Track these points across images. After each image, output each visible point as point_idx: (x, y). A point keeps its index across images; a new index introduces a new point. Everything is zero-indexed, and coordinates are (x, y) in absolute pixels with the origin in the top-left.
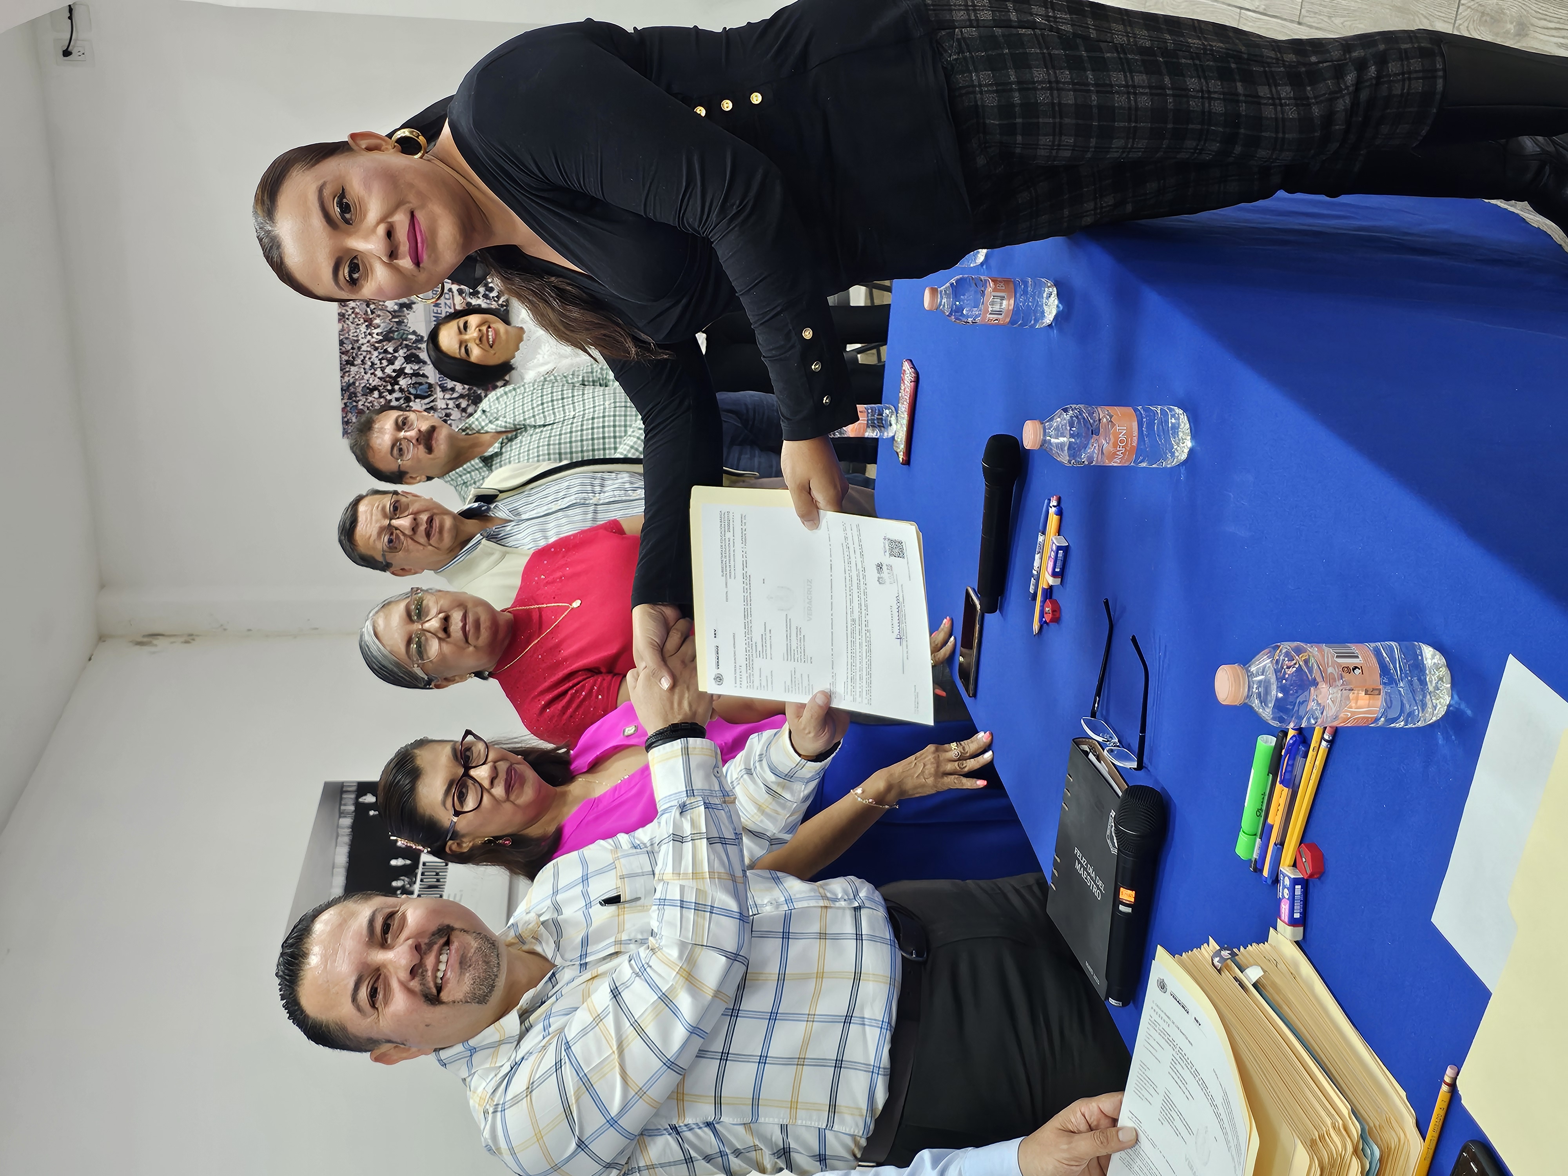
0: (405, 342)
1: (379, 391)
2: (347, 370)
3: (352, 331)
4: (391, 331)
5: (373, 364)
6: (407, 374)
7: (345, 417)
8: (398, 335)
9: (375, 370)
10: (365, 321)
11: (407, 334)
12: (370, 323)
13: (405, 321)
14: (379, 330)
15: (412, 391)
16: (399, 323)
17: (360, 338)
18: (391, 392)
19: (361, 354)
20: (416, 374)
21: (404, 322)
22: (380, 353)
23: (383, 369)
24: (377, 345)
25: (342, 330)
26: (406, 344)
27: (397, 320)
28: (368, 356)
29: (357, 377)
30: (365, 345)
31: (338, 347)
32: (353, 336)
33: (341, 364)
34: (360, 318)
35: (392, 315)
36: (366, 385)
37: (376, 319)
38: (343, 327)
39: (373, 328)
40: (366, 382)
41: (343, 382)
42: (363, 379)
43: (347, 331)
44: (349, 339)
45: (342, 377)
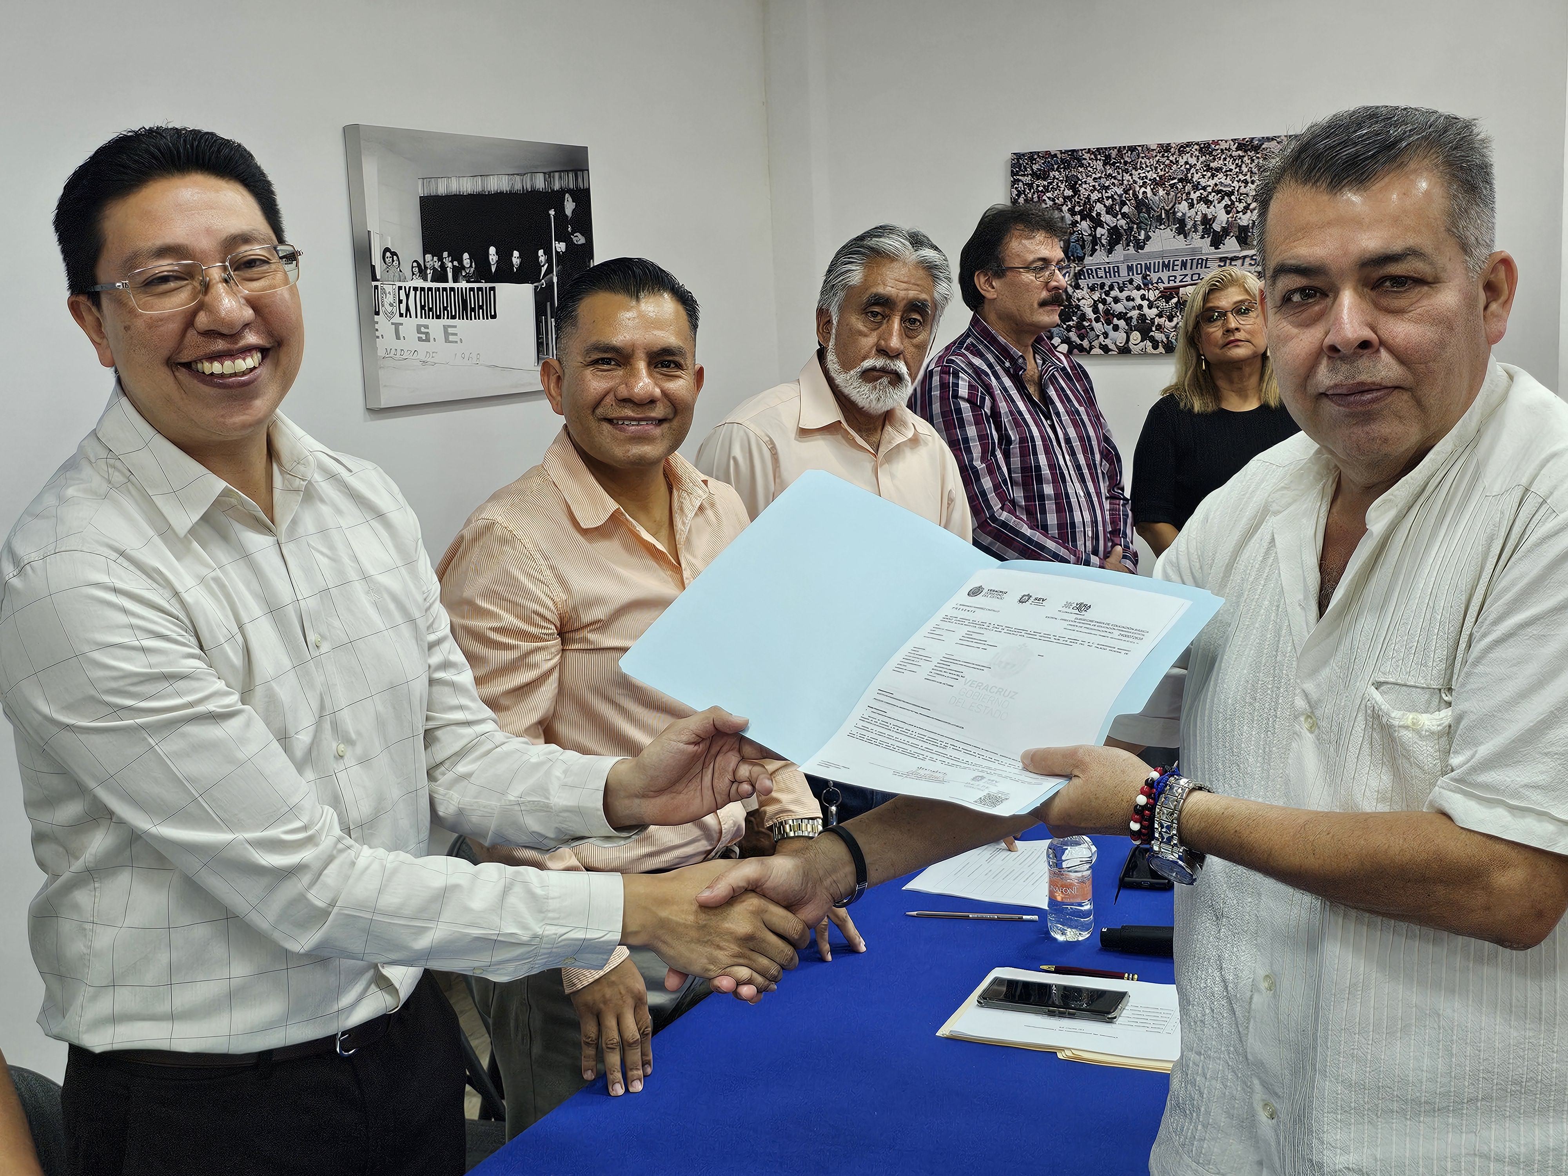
0: (1135, 226)
1: (1073, 196)
2: (1099, 157)
3: (1148, 161)
4: (1149, 209)
5: (1107, 188)
6: (1095, 231)
7: (1039, 156)
8: (1144, 217)
9: (1098, 191)
10: (1160, 177)
11: (1143, 229)
12: (1157, 183)
13: (1163, 227)
14: (1149, 194)
15: (1074, 237)
16: (1160, 220)
17: (1139, 171)
18: (1072, 211)
19: (1119, 174)
20: (1095, 241)
21: (1161, 225)
22: (1120, 196)
23: (1099, 200)
24: (1131, 191)
25: (1149, 150)
26: (1133, 228)
27: (1163, 216)
28: (1116, 182)
29: (1089, 169)
30: (1130, 177)
31: (1127, 145)
32: (1141, 162)
33: (1106, 149)
34: (1165, 171)
35: (1170, 209)
36: (1081, 180)
37: (1164, 190)
38: (1153, 150)
39: (1152, 186)
40: (1083, 180)
41: (1083, 152)
42: (1087, 176)
43: (1148, 155)
44: (1138, 158)
45: (1089, 151)
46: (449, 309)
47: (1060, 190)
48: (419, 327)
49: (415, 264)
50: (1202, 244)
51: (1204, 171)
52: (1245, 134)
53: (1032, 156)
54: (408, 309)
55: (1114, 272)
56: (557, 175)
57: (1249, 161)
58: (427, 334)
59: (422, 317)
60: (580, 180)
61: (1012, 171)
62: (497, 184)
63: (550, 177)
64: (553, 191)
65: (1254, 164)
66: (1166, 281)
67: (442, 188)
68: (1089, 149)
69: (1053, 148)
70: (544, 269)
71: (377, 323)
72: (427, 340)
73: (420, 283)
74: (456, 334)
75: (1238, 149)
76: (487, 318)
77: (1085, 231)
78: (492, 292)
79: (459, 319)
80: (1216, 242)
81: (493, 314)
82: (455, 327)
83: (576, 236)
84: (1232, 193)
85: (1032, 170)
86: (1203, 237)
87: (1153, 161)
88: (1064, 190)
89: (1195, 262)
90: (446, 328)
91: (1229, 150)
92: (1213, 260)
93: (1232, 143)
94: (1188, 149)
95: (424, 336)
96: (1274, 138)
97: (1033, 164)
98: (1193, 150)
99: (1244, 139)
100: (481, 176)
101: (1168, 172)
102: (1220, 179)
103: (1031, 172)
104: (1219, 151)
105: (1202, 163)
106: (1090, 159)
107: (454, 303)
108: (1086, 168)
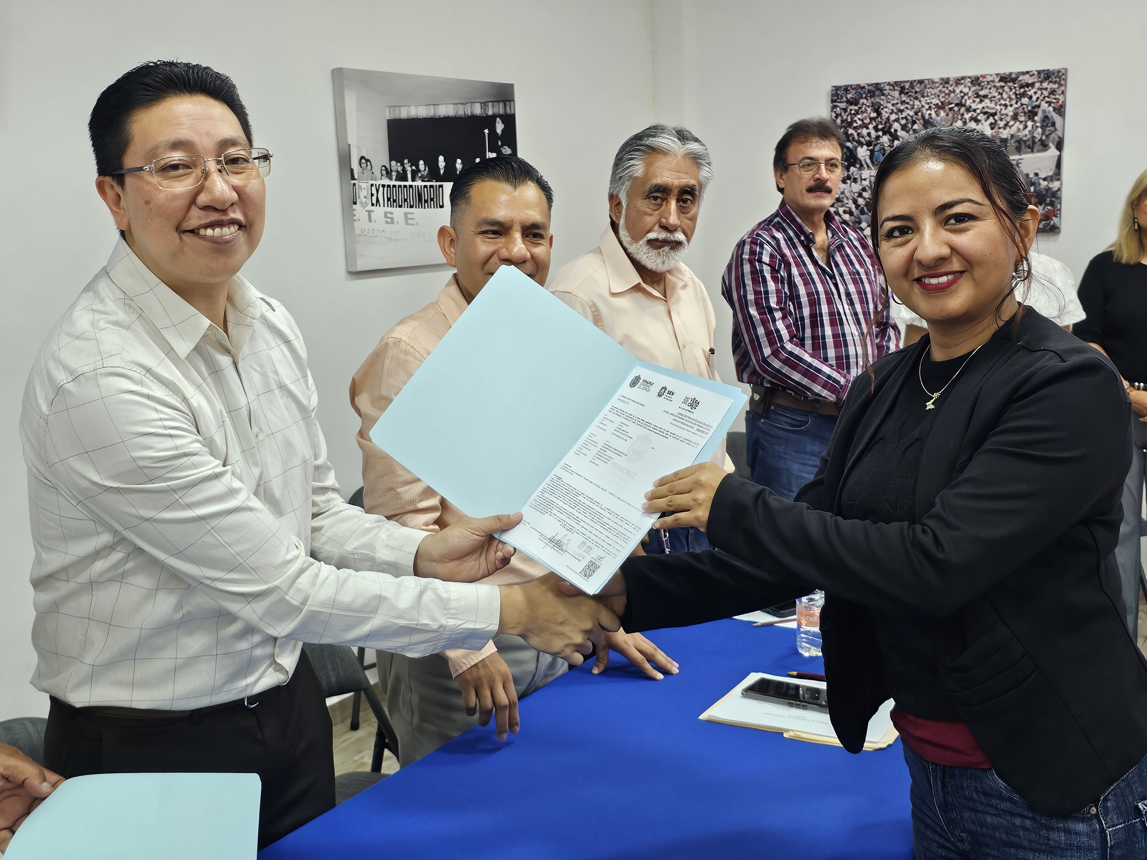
1: (877, 117)
2: (896, 88)
3: (932, 91)
5: (902, 111)
7: (852, 88)
9: (896, 113)
10: (942, 102)
12: (940, 107)
14: (934, 115)
17: (926, 98)
18: (876, 129)
19: (911, 100)
22: (912, 117)
23: (897, 120)
24: (920, 114)
25: (933, 82)
28: (909, 106)
29: (889, 97)
30: (919, 103)
31: (917, 78)
32: (928, 92)
33: (901, 82)
34: (945, 98)
36: (882, 105)
37: (944, 112)
38: (937, 82)
39: (936, 110)
40: (885, 105)
41: (885, 84)
42: (888, 102)
43: (933, 86)
44: (925, 89)
45: (889, 84)
47: (867, 113)
49: (383, 168)
51: (975, 97)
52: (1005, 70)
53: (847, 88)
54: (378, 201)
56: (490, 104)
57: (1008, 90)
58: (392, 218)
59: (388, 207)
60: (508, 108)
61: (832, 99)
62: (446, 110)
63: (485, 105)
64: (487, 116)
65: (1011, 93)
67: (404, 113)
68: (889, 82)
69: (862, 83)
71: (355, 210)
72: (392, 222)
73: (386, 182)
74: (413, 219)
75: (1000, 81)
76: (437, 207)
77: (886, 143)
79: (416, 207)
81: (441, 204)
82: (412, 213)
83: (505, 148)
84: (995, 114)
85: (847, 98)
87: (936, 91)
88: (870, 113)
90: (406, 214)
91: (993, 81)
93: (996, 76)
94: (962, 81)
95: (389, 220)
96: (1027, 72)
97: (847, 93)
98: (967, 82)
99: (1005, 74)
100: (433, 105)
101: (947, 99)
102: (986, 103)
103: (846, 100)
104: (986, 83)
105: (973, 92)
106: (890, 90)
107: (412, 196)
108: (887, 96)
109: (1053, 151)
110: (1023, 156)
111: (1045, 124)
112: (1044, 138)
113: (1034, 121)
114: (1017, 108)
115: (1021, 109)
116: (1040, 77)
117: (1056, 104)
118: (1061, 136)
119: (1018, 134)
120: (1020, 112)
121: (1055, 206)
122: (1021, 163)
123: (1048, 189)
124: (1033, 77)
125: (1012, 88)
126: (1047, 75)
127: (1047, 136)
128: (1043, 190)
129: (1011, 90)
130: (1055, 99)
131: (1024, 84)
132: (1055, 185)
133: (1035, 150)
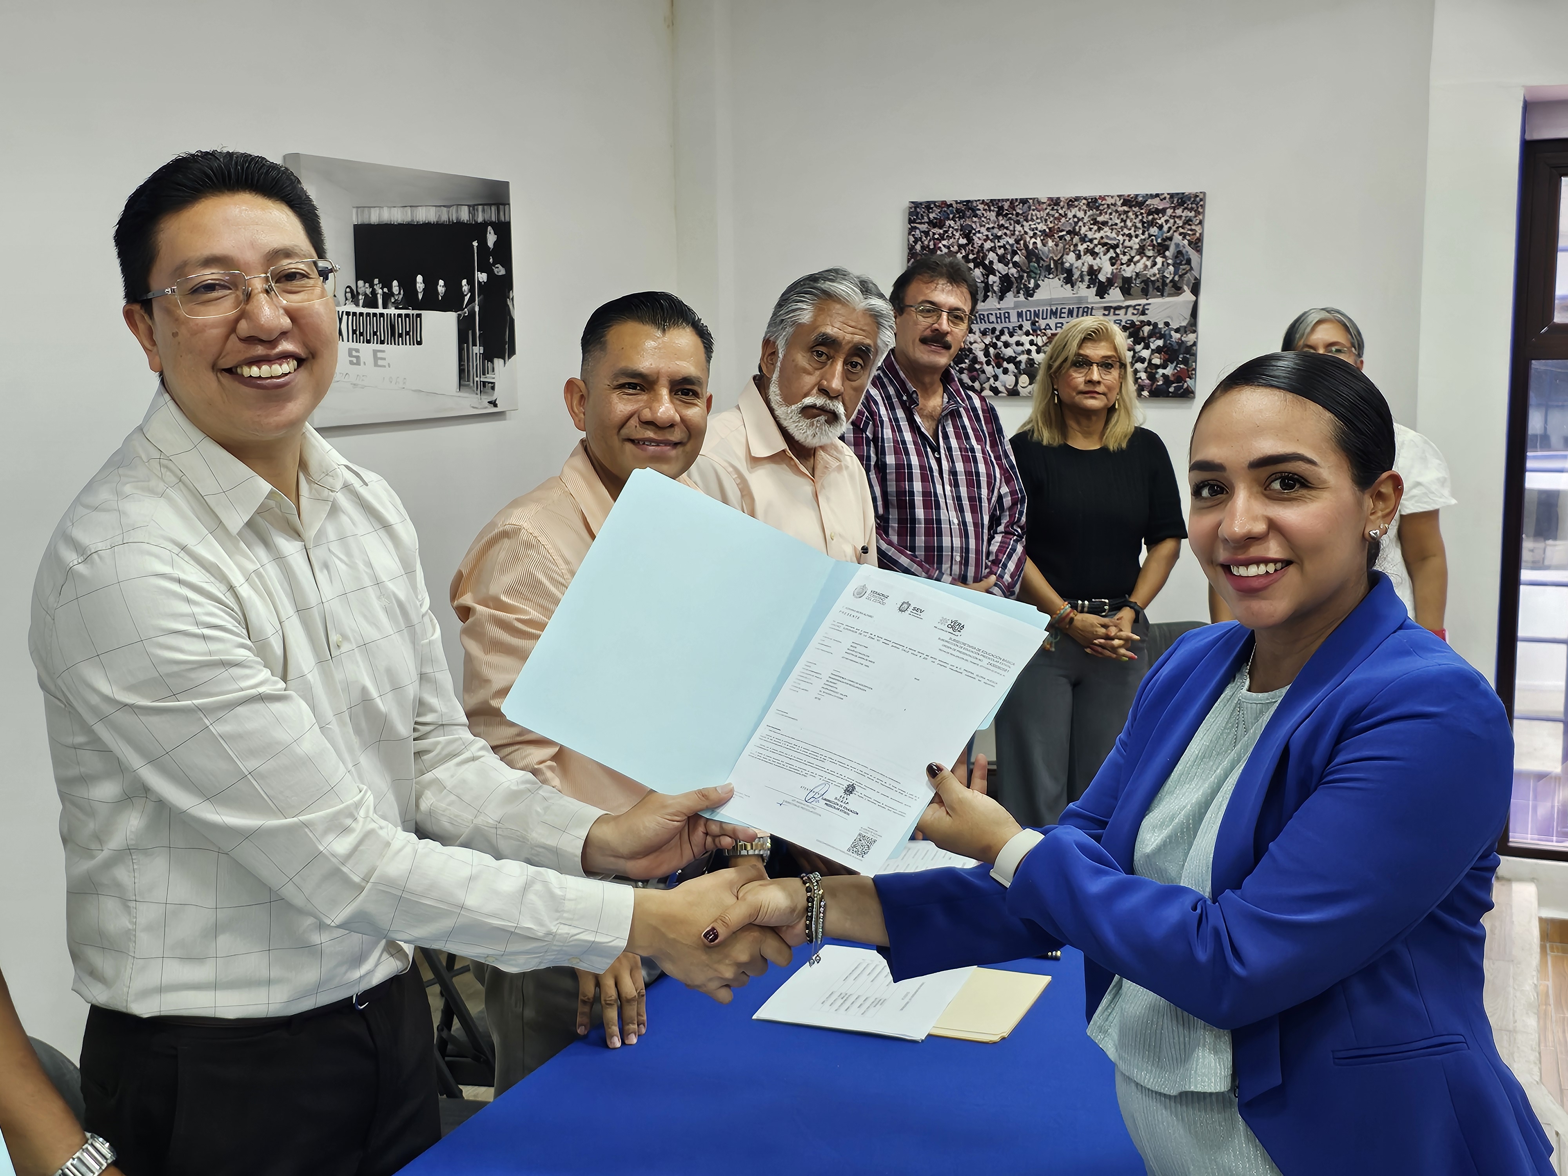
0: (1025, 275)
1: (967, 245)
2: (992, 208)
3: (1038, 213)
4: (1039, 259)
5: (999, 238)
6: (987, 278)
7: (935, 205)
8: (1034, 266)
9: (991, 240)
10: (1050, 229)
11: (1033, 278)
12: (1048, 234)
13: (1051, 276)
14: (1039, 245)
16: (1049, 270)
17: (1030, 223)
19: (1011, 225)
21: (1049, 274)
22: (1012, 246)
23: (993, 249)
24: (1022, 242)
25: (1039, 203)
26: (1023, 276)
27: (1052, 266)
28: (1008, 232)
29: (983, 219)
30: (1021, 228)
31: (1019, 197)
32: (1032, 214)
33: (999, 200)
34: (1054, 223)
35: (1059, 260)
36: (975, 230)
37: (1053, 242)
38: (1045, 203)
39: (1042, 238)
40: (977, 230)
41: (978, 203)
42: (981, 226)
43: (1039, 208)
44: (1030, 211)
45: (983, 202)
46: (378, 333)
47: (955, 238)
48: (350, 350)
49: (348, 290)
50: (1088, 294)
51: (1091, 224)
52: (1130, 190)
53: (930, 205)
55: (1005, 318)
56: (480, 208)
57: (1133, 217)
58: (358, 357)
59: (353, 342)
60: (502, 213)
61: (910, 219)
62: (426, 214)
63: (474, 209)
64: (476, 223)
65: (1138, 219)
66: (1053, 327)
67: (375, 217)
68: (983, 200)
69: (949, 199)
70: (467, 298)
72: (358, 363)
73: (352, 308)
74: (384, 359)
75: (1123, 205)
76: (414, 345)
77: (979, 278)
78: (419, 319)
79: (388, 344)
80: (1102, 291)
81: (419, 340)
82: (383, 351)
83: (498, 268)
84: (1117, 246)
85: (929, 218)
86: (1089, 287)
87: (1043, 214)
88: (959, 239)
89: (1081, 310)
90: (375, 352)
91: (1115, 205)
92: (1098, 308)
93: (1118, 199)
94: (1076, 203)
95: (354, 360)
96: (1157, 195)
97: (930, 213)
98: (1081, 204)
99: (1129, 196)
100: (410, 206)
101: (1057, 225)
102: (1105, 232)
103: (928, 221)
104: (1106, 206)
105: (1089, 216)
106: (984, 210)
107: (383, 328)
108: (980, 218)
109: (1187, 296)
110: (1150, 301)
111: (1178, 262)
112: (1176, 278)
113: (1164, 257)
114: (1144, 240)
115: (1149, 241)
116: (1172, 203)
117: (1192, 237)
118: (1198, 277)
119: (1145, 272)
120: (1148, 244)
121: (1190, 365)
122: (1148, 309)
123: (1181, 343)
124: (1164, 201)
125: (1139, 213)
126: (1181, 200)
127: (1180, 276)
128: (1175, 344)
129: (1137, 216)
130: (1191, 230)
131: (1153, 210)
132: (1190, 338)
133: (1165, 294)
